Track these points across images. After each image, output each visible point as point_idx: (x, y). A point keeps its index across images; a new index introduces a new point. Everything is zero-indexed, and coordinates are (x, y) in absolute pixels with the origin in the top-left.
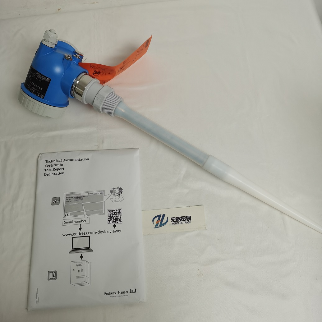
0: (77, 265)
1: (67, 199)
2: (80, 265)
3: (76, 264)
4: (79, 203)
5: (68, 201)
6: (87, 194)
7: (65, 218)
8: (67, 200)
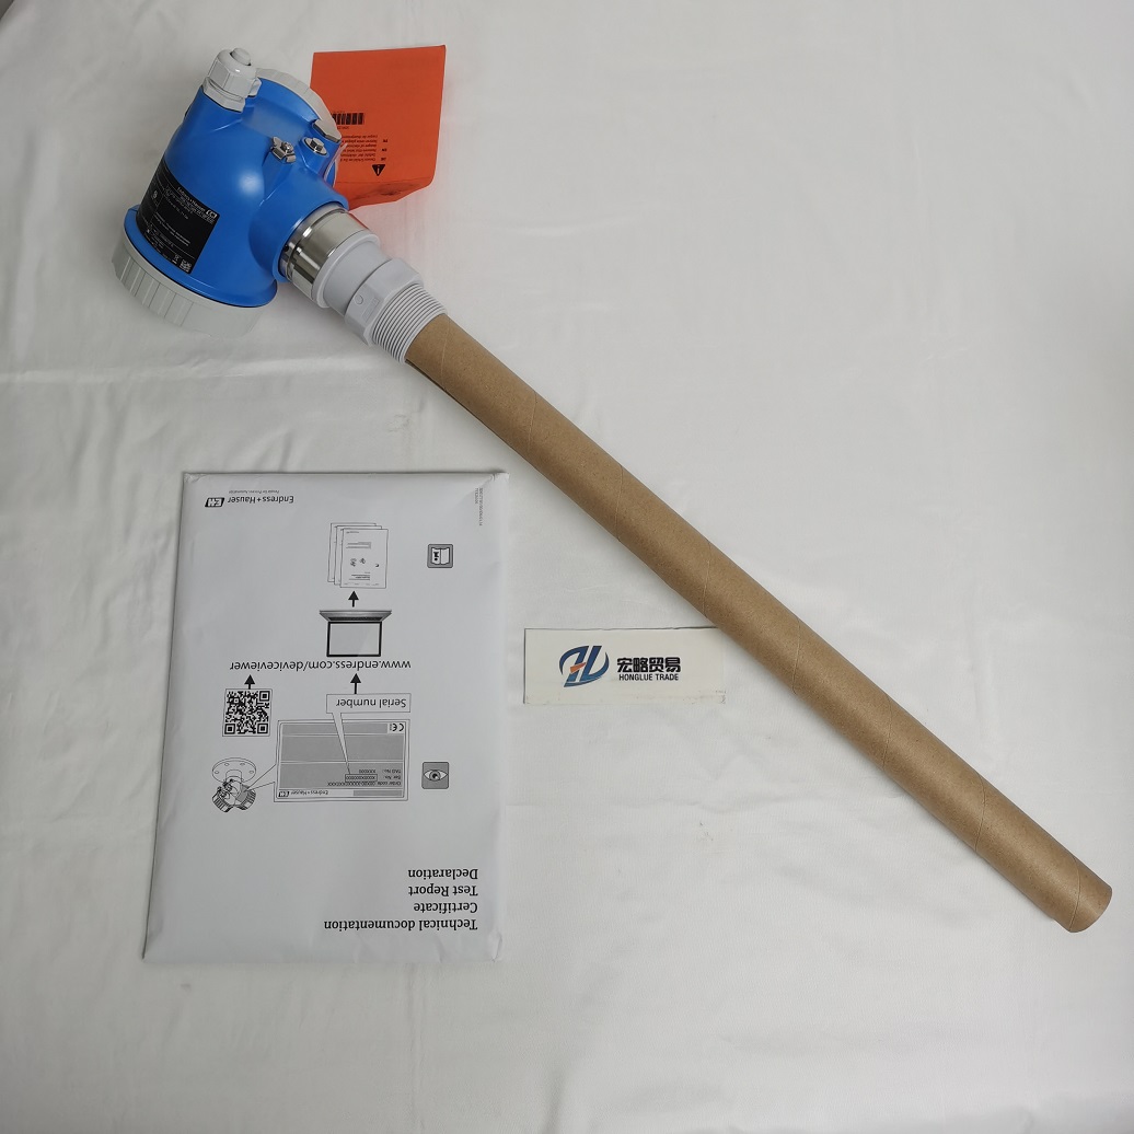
0: (367, 577)
1: (396, 780)
2: (359, 577)
3: (372, 582)
4: (357, 765)
5: (394, 771)
6: (333, 792)
7: (404, 716)
8: (397, 774)
